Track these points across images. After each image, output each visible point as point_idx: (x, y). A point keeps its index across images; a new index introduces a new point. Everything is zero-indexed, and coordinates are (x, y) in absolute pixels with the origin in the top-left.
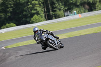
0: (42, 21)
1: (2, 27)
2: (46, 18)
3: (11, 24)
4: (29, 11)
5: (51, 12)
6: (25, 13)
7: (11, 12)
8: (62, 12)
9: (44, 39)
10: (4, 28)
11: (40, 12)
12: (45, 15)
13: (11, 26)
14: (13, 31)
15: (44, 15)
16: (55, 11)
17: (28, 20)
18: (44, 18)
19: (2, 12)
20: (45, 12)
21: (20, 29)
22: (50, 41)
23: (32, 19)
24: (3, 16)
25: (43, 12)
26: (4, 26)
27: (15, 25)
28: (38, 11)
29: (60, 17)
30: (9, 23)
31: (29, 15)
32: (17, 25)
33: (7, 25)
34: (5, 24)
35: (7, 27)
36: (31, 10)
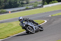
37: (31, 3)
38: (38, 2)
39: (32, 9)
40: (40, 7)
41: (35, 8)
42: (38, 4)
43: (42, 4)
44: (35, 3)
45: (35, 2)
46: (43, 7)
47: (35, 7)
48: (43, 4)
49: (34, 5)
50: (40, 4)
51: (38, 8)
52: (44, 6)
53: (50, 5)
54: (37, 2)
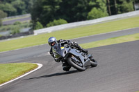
0: (103, 16)
1: (48, 25)
2: (108, 12)
3: (61, 20)
4: (85, 3)
5: (116, 4)
6: (79, 5)
7: (60, 4)
8: (131, 4)
9: (64, 55)
10: (51, 26)
11: (100, 4)
12: (108, 8)
13: (60, 24)
14: (63, 30)
15: (105, 8)
16: (121, 3)
17: (84, 14)
18: (106, 12)
19: (49, 4)
20: (107, 4)
21: (73, 27)
22: (73, 57)
23: (90, 13)
24: (49, 9)
25: (104, 5)
26: (51, 23)
27: (66, 21)
28: (98, 3)
29: (128, 12)
30: (57, 19)
31: (86, 8)
32: (69, 22)
33: (55, 21)
34: (52, 21)
35: (55, 25)
36: (89, 2)
37: (6, 25)
38: (21, 22)
39: (9, 39)
40: (27, 34)
41: (15, 37)
42: (22, 27)
43: (30, 26)
44: (15, 24)
45: (14, 22)
46: (33, 33)
47: (15, 33)
48: (34, 27)
49: (13, 29)
50: (26, 27)
51: (22, 37)
52: (36, 32)
53: (49, 30)
54: (19, 23)
